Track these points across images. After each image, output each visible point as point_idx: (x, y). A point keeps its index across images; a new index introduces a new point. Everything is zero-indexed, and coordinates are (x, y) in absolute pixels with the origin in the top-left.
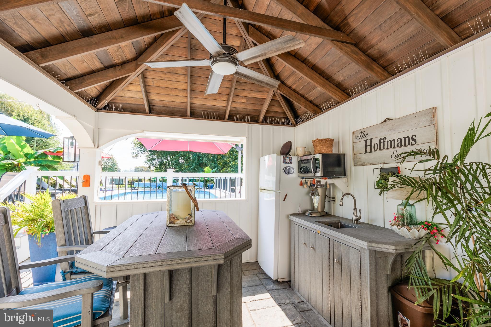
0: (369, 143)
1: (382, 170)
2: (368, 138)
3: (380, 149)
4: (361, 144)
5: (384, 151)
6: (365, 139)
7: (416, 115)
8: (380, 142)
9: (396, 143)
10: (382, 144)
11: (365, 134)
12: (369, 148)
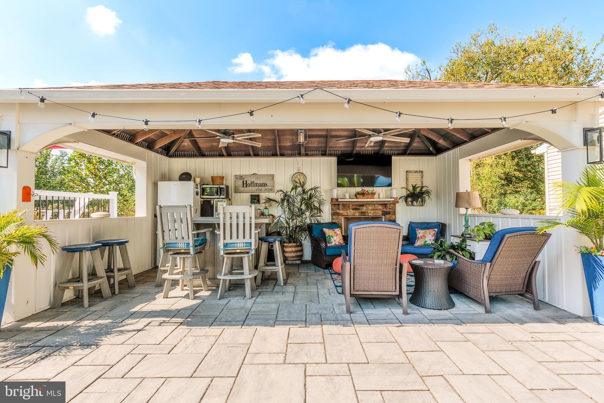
0: (245, 182)
1: (252, 196)
2: (245, 180)
3: (251, 186)
4: (240, 183)
5: (253, 187)
6: (243, 180)
7: (267, 175)
8: (251, 183)
9: (259, 185)
10: (252, 184)
11: (243, 178)
12: (245, 185)
